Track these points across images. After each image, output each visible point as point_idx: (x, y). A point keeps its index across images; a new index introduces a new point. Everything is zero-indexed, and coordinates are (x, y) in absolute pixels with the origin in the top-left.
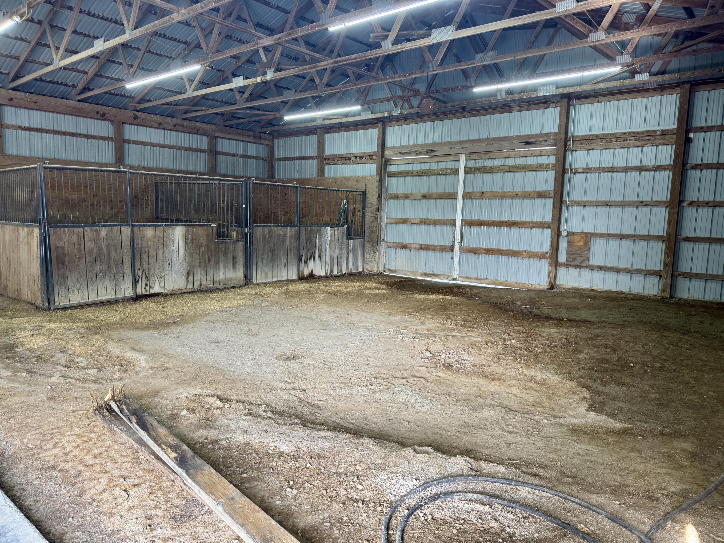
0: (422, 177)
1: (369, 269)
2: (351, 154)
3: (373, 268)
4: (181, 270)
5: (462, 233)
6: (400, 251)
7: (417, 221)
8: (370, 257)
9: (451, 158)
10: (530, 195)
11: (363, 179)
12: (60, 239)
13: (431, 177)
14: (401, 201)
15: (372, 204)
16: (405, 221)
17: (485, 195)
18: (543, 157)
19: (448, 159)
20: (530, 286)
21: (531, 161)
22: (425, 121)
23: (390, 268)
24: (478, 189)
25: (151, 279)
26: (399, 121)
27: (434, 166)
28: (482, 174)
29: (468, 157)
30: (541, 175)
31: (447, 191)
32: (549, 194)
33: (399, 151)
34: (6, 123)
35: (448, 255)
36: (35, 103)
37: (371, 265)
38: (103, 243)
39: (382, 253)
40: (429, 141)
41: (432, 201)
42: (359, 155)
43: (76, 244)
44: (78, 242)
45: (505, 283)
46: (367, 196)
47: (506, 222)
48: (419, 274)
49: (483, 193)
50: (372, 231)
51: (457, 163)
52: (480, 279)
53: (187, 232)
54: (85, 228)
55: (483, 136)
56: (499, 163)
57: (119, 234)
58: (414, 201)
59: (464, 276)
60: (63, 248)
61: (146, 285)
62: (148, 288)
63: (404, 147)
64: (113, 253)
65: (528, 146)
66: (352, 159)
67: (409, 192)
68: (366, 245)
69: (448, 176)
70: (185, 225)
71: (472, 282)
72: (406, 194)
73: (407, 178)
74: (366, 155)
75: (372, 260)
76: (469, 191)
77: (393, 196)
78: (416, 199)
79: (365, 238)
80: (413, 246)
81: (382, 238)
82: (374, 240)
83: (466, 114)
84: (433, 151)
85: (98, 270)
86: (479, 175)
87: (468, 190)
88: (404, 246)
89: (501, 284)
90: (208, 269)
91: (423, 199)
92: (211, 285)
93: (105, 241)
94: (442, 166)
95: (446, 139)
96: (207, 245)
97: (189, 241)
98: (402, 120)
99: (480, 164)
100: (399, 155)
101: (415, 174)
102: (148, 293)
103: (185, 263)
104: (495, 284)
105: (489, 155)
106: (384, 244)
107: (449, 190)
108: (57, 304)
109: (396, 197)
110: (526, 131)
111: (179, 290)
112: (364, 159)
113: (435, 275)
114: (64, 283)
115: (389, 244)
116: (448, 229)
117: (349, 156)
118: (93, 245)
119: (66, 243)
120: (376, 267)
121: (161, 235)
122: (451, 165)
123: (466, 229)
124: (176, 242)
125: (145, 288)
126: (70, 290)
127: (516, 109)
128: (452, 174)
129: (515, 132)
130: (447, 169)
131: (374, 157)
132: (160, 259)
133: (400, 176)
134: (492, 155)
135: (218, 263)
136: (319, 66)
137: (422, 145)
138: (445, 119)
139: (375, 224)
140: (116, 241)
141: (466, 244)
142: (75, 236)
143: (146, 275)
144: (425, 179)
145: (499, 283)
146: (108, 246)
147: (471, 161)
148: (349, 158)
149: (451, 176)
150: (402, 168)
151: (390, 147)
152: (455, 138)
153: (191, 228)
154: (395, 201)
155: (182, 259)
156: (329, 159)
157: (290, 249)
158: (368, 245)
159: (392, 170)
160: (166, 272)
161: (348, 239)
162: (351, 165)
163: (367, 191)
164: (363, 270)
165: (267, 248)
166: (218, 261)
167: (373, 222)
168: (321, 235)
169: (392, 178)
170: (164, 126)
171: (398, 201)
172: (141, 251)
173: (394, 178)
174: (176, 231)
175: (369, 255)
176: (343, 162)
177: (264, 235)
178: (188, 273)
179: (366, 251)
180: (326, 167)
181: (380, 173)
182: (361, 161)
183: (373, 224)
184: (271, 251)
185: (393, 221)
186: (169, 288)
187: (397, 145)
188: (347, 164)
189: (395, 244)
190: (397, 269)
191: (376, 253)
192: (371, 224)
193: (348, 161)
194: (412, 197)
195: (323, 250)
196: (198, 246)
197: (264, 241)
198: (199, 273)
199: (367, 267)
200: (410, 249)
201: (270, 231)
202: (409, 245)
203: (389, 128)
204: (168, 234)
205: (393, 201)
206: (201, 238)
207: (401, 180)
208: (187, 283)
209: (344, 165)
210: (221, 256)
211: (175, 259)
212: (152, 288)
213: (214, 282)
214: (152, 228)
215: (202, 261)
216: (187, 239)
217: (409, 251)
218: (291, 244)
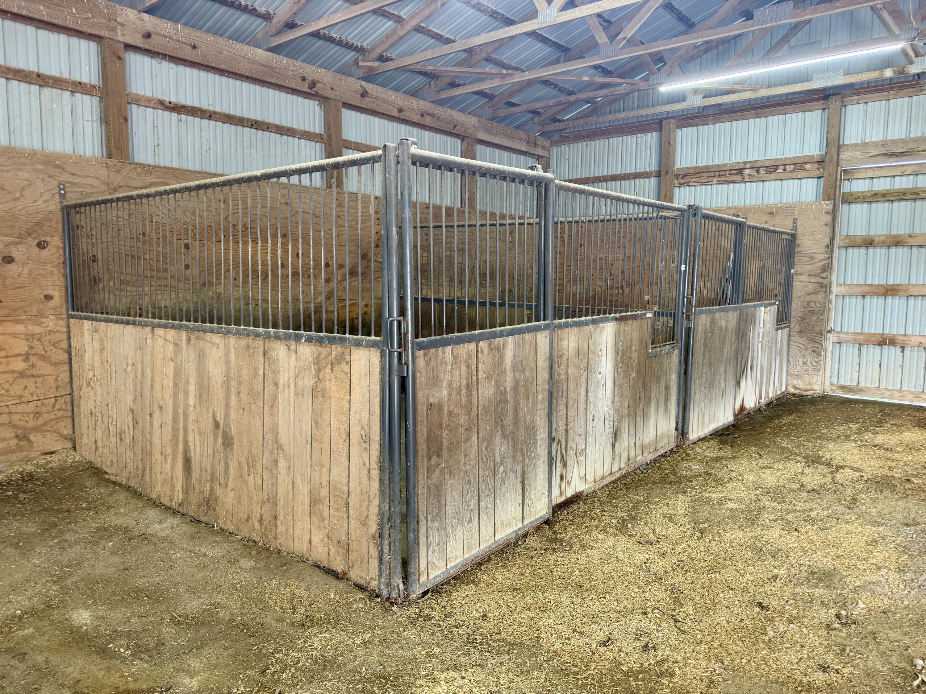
1: (801, 386)
2: (745, 163)
3: (810, 384)
4: (607, 431)
6: (872, 352)
8: (804, 363)
11: (788, 209)
12: (434, 381)
14: (878, 250)
15: (812, 258)
16: (889, 291)
23: (842, 383)
25: (569, 463)
26: (882, 90)
33: (882, 151)
34: (134, 91)
36: (194, 47)
37: (807, 378)
38: (509, 378)
39: (829, 354)
42: (767, 164)
43: (464, 392)
44: (468, 385)
46: (798, 242)
50: (812, 312)
53: (618, 334)
54: (481, 343)
57: (532, 356)
60: (440, 407)
61: (562, 478)
62: (563, 486)
63: (894, 142)
64: (524, 408)
66: (747, 172)
67: (901, 232)
68: (792, 338)
70: (616, 319)
72: (896, 236)
73: (896, 204)
74: (787, 162)
75: (810, 368)
77: (859, 241)
78: (921, 246)
79: (792, 326)
80: (914, 341)
81: (831, 325)
82: (817, 329)
85: (498, 459)
88: (886, 341)
90: (638, 418)
92: (640, 457)
93: (511, 376)
96: (639, 363)
97: (619, 358)
98: (892, 89)
100: (879, 158)
102: (563, 499)
103: (612, 412)
106: (832, 337)
108: (423, 579)
109: (869, 243)
111: (603, 478)
112: (780, 170)
114: (439, 512)
115: (842, 336)
117: (742, 166)
118: (492, 391)
119: (445, 393)
120: (819, 383)
121: (586, 348)
124: (603, 359)
125: (560, 487)
126: (450, 530)
131: (808, 166)
132: (582, 406)
133: (877, 202)
135: (648, 402)
139: (820, 297)
140: (528, 374)
142: (463, 368)
143: (561, 452)
146: (515, 388)
148: (740, 172)
150: (882, 185)
151: (856, 145)
153: (622, 325)
154: (863, 250)
155: (609, 402)
156: (685, 175)
157: (730, 359)
158: (800, 340)
159: (854, 190)
160: (589, 439)
161: (777, 330)
162: (743, 185)
163: (799, 232)
164: (786, 388)
165: (706, 361)
166: (650, 398)
167: (815, 293)
168: (755, 324)
169: (853, 206)
170: (407, 115)
171: (871, 250)
172: (558, 392)
173: (859, 206)
174: (604, 336)
175: (801, 360)
176: (723, 179)
177: (705, 333)
178: (615, 436)
179: (794, 350)
180: (676, 190)
181: (832, 197)
182: (773, 176)
183: (813, 298)
184: (710, 364)
185: (857, 290)
186: (590, 478)
187: (874, 139)
188: (734, 182)
189: (861, 337)
190: (862, 385)
191: (820, 354)
192: (808, 298)
193: (738, 177)
194: (912, 242)
195: (755, 355)
196: (629, 367)
197: (705, 343)
198: (627, 431)
199: (795, 382)
200: (903, 348)
201: (713, 321)
202: (901, 338)
203: (849, 108)
204: (595, 344)
205: (856, 250)
206: (634, 349)
207: (882, 208)
208: (613, 459)
209: (725, 186)
210: (654, 387)
211: (600, 404)
212: (569, 483)
213: (643, 447)
214: (575, 330)
215: (631, 402)
216: (617, 352)
217: (899, 350)
218: (731, 348)
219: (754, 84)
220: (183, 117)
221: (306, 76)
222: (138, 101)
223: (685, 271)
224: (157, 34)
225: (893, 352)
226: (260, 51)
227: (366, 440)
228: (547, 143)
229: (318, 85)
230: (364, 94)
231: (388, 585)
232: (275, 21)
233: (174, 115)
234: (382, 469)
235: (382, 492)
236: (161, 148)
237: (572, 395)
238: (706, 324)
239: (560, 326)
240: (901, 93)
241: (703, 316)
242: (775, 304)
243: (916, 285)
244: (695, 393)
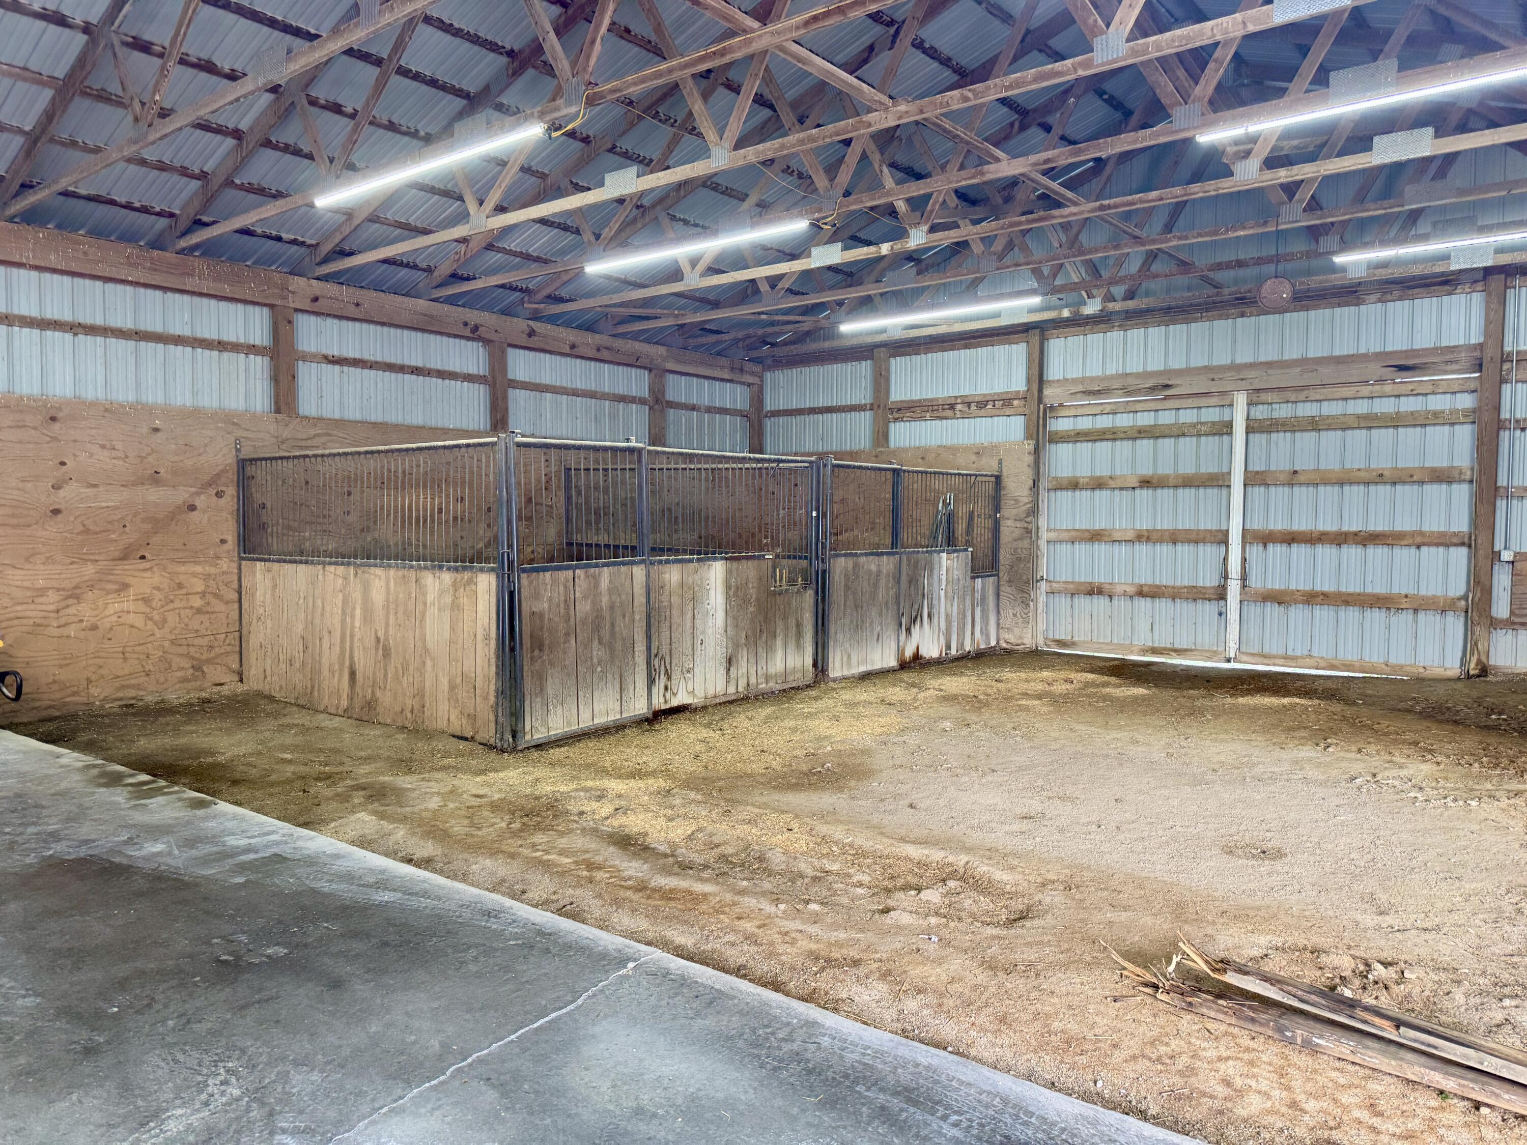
0: (1138, 442)
1: (1011, 641)
2: (956, 397)
3: (1021, 638)
4: (719, 655)
5: (1244, 560)
6: (1083, 603)
7: (1130, 535)
8: (1014, 615)
9: (1214, 401)
10: (1411, 476)
11: (993, 448)
12: (536, 596)
13: (1160, 440)
14: (1084, 492)
15: (1017, 501)
16: (1095, 536)
17: (1302, 478)
18: (1439, 396)
19: (1203, 402)
20: (1422, 670)
22: (1146, 325)
23: (1057, 637)
24: (1280, 463)
25: (673, 677)
27: (1166, 418)
28: (1288, 435)
29: (1255, 399)
30: (1438, 434)
31: (1203, 470)
32: (1461, 473)
33: (1081, 388)
34: (300, 348)
35: (1209, 609)
36: (357, 305)
37: (1017, 631)
38: (605, 601)
39: (1040, 605)
40: (1155, 364)
41: (1165, 491)
42: (977, 399)
43: (562, 605)
44: (566, 601)
45: (1357, 664)
46: (1004, 484)
47: (1356, 534)
48: (1136, 649)
49: (1295, 472)
50: (1020, 559)
51: (1227, 410)
52: (1294, 658)
53: (729, 572)
54: (578, 571)
55: (1293, 353)
56: (1330, 409)
57: (628, 583)
58: (1117, 492)
59: (1252, 651)
60: (541, 615)
61: (666, 688)
62: (668, 695)
63: (1092, 379)
64: (620, 624)
65: (1404, 374)
66: (959, 407)
67: (1104, 474)
68: (1003, 588)
69: (1203, 439)
70: (726, 559)
71: (1274, 665)
72: (1100, 478)
73: (1098, 444)
74: (996, 397)
75: (1020, 620)
76: (1257, 469)
77: (1066, 483)
78: (1121, 489)
79: (1002, 575)
80: (1119, 589)
81: (1040, 574)
82: (1026, 578)
83: (1248, 310)
84: (1167, 386)
85: (595, 660)
86: (1281, 434)
87: (1256, 466)
88: (1094, 591)
89: (1348, 667)
90: (760, 650)
91: (1141, 487)
92: (764, 685)
93: (607, 598)
94: (1188, 416)
95: (1198, 362)
96: (758, 600)
97: (731, 593)
99: (1283, 411)
100: (1079, 395)
101: (1123, 436)
102: (668, 706)
103: (725, 640)
104: (1333, 667)
105: (1306, 393)
106: (1043, 587)
107: (1209, 467)
108: (528, 737)
109: (1074, 485)
110: (1397, 342)
111: (715, 696)
112: (990, 406)
113: (1179, 652)
114: (542, 690)
115: (1054, 585)
116: (1209, 553)
117: (952, 401)
118: (588, 608)
119: (546, 605)
120: (1031, 636)
121: (690, 580)
122: (1211, 415)
123: (1255, 551)
124: (712, 592)
125: (664, 696)
126: (551, 707)
127: (1373, 297)
128: (1214, 434)
129: (1371, 344)
130: (1202, 423)
131: (1016, 403)
132: (688, 631)
133: (1081, 441)
134: (1314, 395)
135: (774, 636)
136: (1054, 217)
137: (1138, 375)
138: (1195, 320)
139: (1027, 543)
140: (623, 597)
141: (1255, 582)
142: (562, 588)
143: (665, 667)
144: (1145, 445)
145: (1343, 665)
146: (612, 608)
147: (1260, 407)
148: (952, 407)
149: (1210, 438)
150: (1085, 424)
151: (1058, 381)
152: (1222, 359)
153: (735, 564)
154: (1070, 493)
155: (721, 631)
156: (899, 409)
157: (887, 603)
158: (1009, 589)
159: (1060, 428)
160: (698, 660)
161: (973, 578)
162: (955, 421)
163: (1005, 473)
164: (998, 642)
165: (850, 602)
166: (775, 632)
167: (1021, 539)
168: (932, 570)
169: (1060, 445)
170: (581, 350)
171: (1077, 493)
172: (660, 615)
173: (1065, 445)
174: (713, 572)
175: (1011, 611)
176: (936, 414)
177: (846, 575)
178: (730, 661)
179: (1004, 601)
180: (892, 425)
181: (1035, 436)
182: (983, 412)
183: (1020, 544)
184: (856, 607)
185: (1065, 535)
186: (700, 693)
187: (1074, 376)
188: (946, 418)
189: (1071, 586)
190: (1076, 639)
191: (1028, 605)
192: (1015, 544)
193: (949, 413)
194: (1112, 484)
195: (935, 602)
196: (746, 601)
197: (846, 586)
198: (745, 659)
199: (1007, 636)
200: (1111, 597)
201: (856, 565)
202: (1108, 587)
203: (1052, 341)
204: (701, 578)
205: (1064, 493)
206: (750, 585)
207: (1085, 448)
208: (728, 682)
209: (938, 422)
210: (779, 623)
211: (710, 631)
212: (675, 694)
213: (767, 678)
214: (678, 566)
215: (750, 633)
216: (728, 587)
217: (1107, 599)
218: (888, 592)
220: (345, 369)
221: (467, 320)
222: (306, 357)
223: (817, 518)
224: (324, 297)
225: (1101, 602)
226: (421, 301)
227: (487, 638)
228: (758, 368)
229: (481, 329)
230: (532, 333)
231: (502, 739)
232: (436, 274)
233: (337, 368)
234: (497, 658)
235: (497, 674)
236: (324, 399)
237: (676, 619)
238: (846, 568)
239: (660, 562)
240: (1096, 328)
241: (842, 560)
242: (966, 550)
243: (1119, 530)
244: (835, 633)
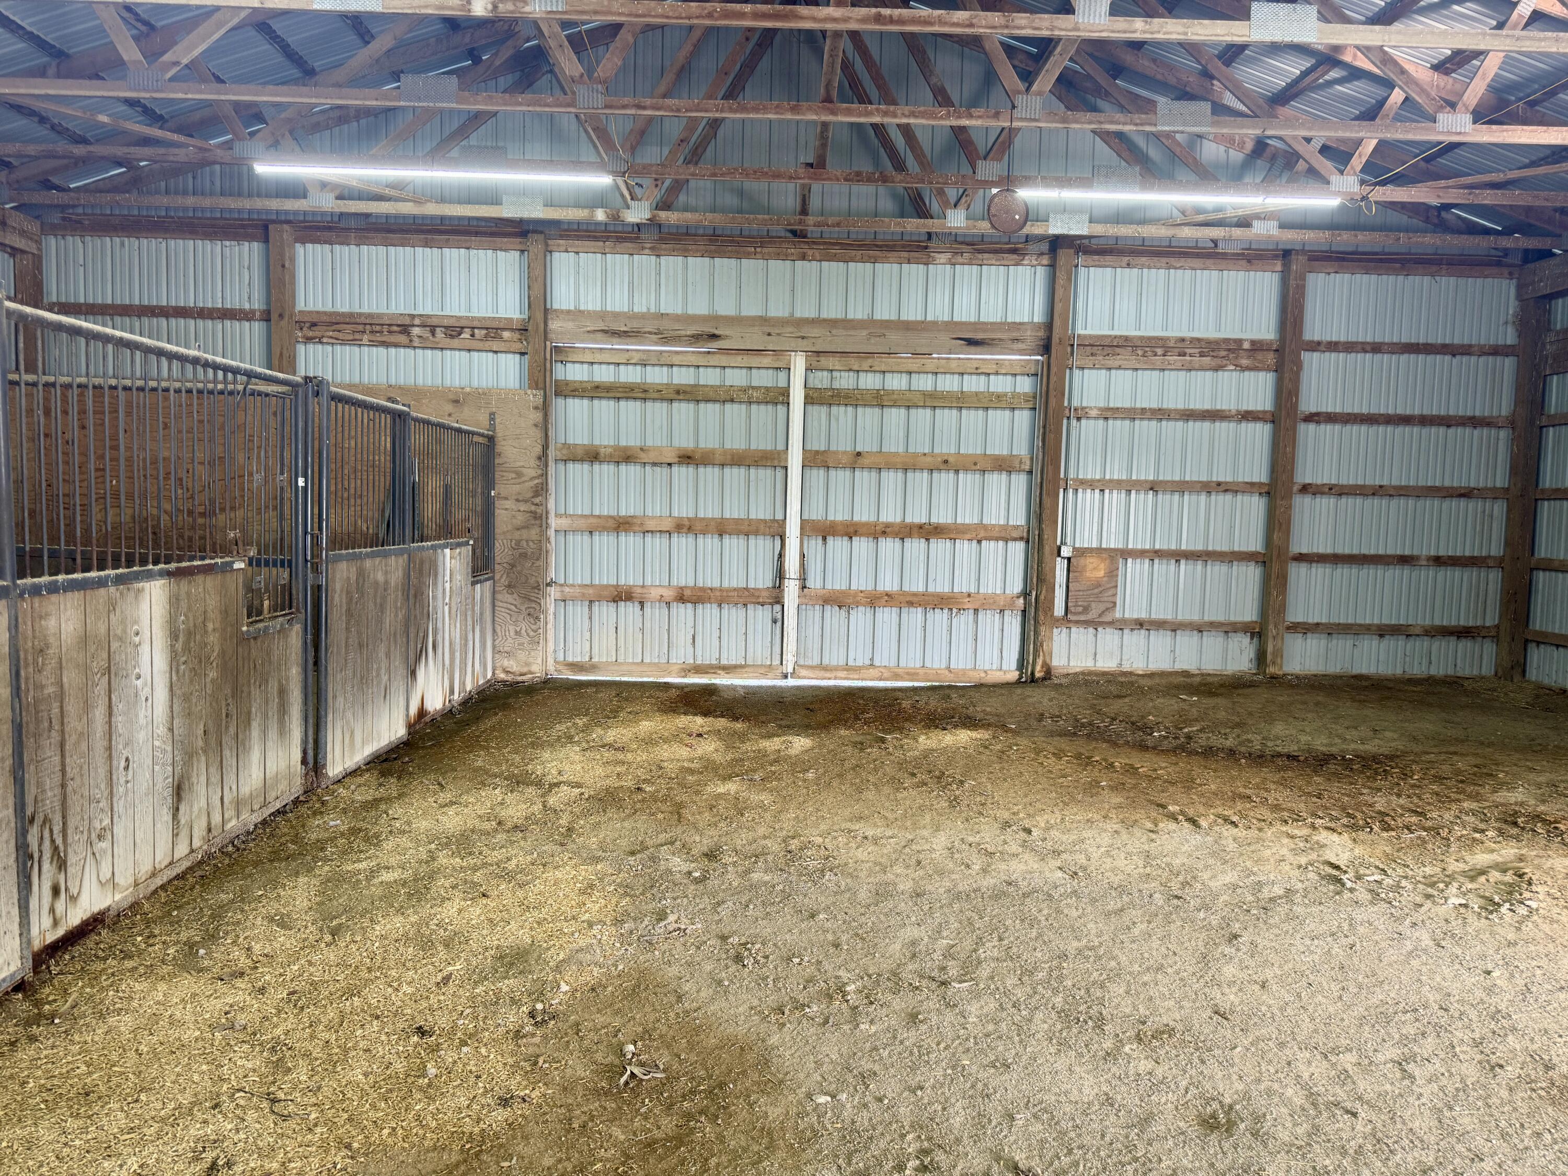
0: (675, 405)
1: (515, 669)
2: (413, 316)
3: (527, 664)
4: (159, 786)
5: (803, 556)
6: (605, 612)
7: (667, 525)
8: (517, 633)
9: (766, 361)
10: (975, 464)
11: (480, 396)
13: (702, 405)
14: (605, 467)
15: (519, 474)
16: (622, 525)
17: (866, 461)
18: (1000, 377)
19: (755, 361)
20: (983, 675)
21: (973, 384)
22: (685, 253)
23: (570, 659)
24: (842, 445)
25: (72, 859)
26: (596, 239)
27: (710, 377)
28: (850, 409)
29: (814, 364)
30: (999, 418)
31: (753, 447)
32: (1021, 463)
33: (601, 325)
35: (761, 616)
37: (522, 655)
39: (551, 617)
40: (699, 307)
41: (709, 469)
42: (446, 322)
45: (921, 672)
46: (498, 449)
47: (921, 526)
48: (675, 668)
49: (859, 454)
50: (524, 556)
51: (782, 375)
52: (857, 669)
53: (174, 601)
55: (858, 313)
56: (896, 382)
58: (648, 468)
59: (810, 663)
61: (56, 891)
62: (60, 906)
63: (616, 315)
65: (973, 349)
66: (416, 331)
67: (631, 443)
68: (499, 596)
69: (754, 407)
70: (169, 574)
71: (836, 678)
72: (626, 448)
73: (623, 403)
74: (476, 324)
75: (526, 640)
76: (816, 448)
77: (580, 452)
78: (654, 464)
79: (497, 577)
80: (655, 593)
81: (552, 575)
82: (532, 581)
83: (810, 252)
84: (714, 337)
86: (842, 409)
87: (818, 445)
88: (621, 596)
89: (912, 675)
90: (227, 753)
91: (680, 463)
92: (233, 822)
94: (736, 378)
95: (752, 309)
96: (223, 653)
97: (179, 646)
98: (608, 238)
99: (845, 381)
100: (599, 336)
101: (656, 395)
102: (60, 932)
103: (169, 748)
104: (896, 677)
105: (870, 361)
106: (553, 592)
107: (761, 443)
109: (593, 456)
110: (965, 313)
111: (153, 875)
112: (466, 335)
113: (728, 669)
115: (567, 589)
116: (762, 547)
117: (407, 321)
120: (539, 661)
121: (103, 629)
122: (764, 379)
123: (815, 544)
124: (145, 649)
125: (52, 910)
127: (943, 258)
128: (767, 402)
129: (939, 311)
130: (753, 388)
131: (506, 335)
132: (99, 744)
133: (600, 398)
134: (879, 364)
135: (248, 721)
137: (677, 318)
138: (748, 256)
139: (534, 533)
141: (814, 582)
143: (53, 841)
144: (683, 409)
145: (908, 674)
147: (819, 374)
148: (405, 329)
149: (762, 407)
150: (604, 374)
151: (568, 312)
152: (778, 310)
153: (184, 584)
154: (586, 466)
155: (161, 730)
156: (314, 324)
157: (395, 634)
158: (510, 598)
159: (570, 377)
160: (119, 806)
161: (474, 584)
162: (410, 352)
163: (500, 433)
164: (494, 674)
165: (353, 641)
166: (249, 713)
167: (526, 527)
168: (436, 576)
169: (570, 401)
171: (596, 467)
172: (38, 721)
173: (577, 401)
174: (145, 606)
175: (512, 628)
176: (379, 338)
177: (348, 593)
178: (179, 791)
179: (502, 613)
180: (301, 348)
181: (541, 385)
182: (455, 343)
183: (524, 534)
184: (361, 646)
185: (582, 523)
186: (125, 879)
187: (590, 308)
188: (396, 345)
189: (591, 591)
190: (595, 660)
191: (538, 618)
192: (517, 535)
193: (403, 339)
194: (644, 457)
195: (440, 625)
196: (203, 660)
197: (348, 610)
198: (203, 779)
199: (506, 663)
200: (642, 604)
201: (361, 573)
202: (639, 590)
203: (556, 255)
204: (123, 622)
205: (578, 466)
206: (210, 626)
207: (605, 406)
208: (175, 835)
209: (382, 350)
210: (256, 693)
211: (141, 736)
212: (73, 899)
213: (238, 804)
214: (75, 597)
215: (210, 724)
216: (174, 635)
217: (637, 606)
218: (396, 616)
219: (420, 194)
223: (305, 488)
225: (629, 610)
237: (74, 724)
238: (349, 578)
239: (36, 591)
240: (620, 246)
241: (343, 565)
242: (467, 543)
243: (653, 518)
244: (335, 697)
